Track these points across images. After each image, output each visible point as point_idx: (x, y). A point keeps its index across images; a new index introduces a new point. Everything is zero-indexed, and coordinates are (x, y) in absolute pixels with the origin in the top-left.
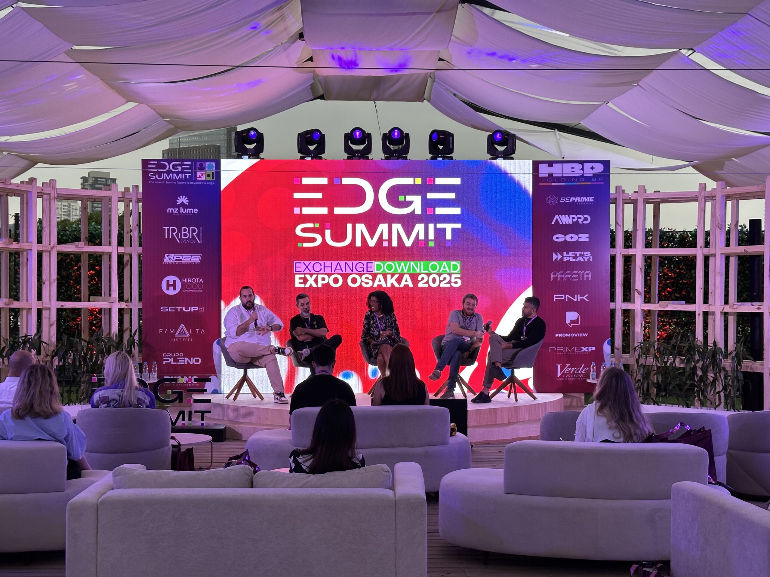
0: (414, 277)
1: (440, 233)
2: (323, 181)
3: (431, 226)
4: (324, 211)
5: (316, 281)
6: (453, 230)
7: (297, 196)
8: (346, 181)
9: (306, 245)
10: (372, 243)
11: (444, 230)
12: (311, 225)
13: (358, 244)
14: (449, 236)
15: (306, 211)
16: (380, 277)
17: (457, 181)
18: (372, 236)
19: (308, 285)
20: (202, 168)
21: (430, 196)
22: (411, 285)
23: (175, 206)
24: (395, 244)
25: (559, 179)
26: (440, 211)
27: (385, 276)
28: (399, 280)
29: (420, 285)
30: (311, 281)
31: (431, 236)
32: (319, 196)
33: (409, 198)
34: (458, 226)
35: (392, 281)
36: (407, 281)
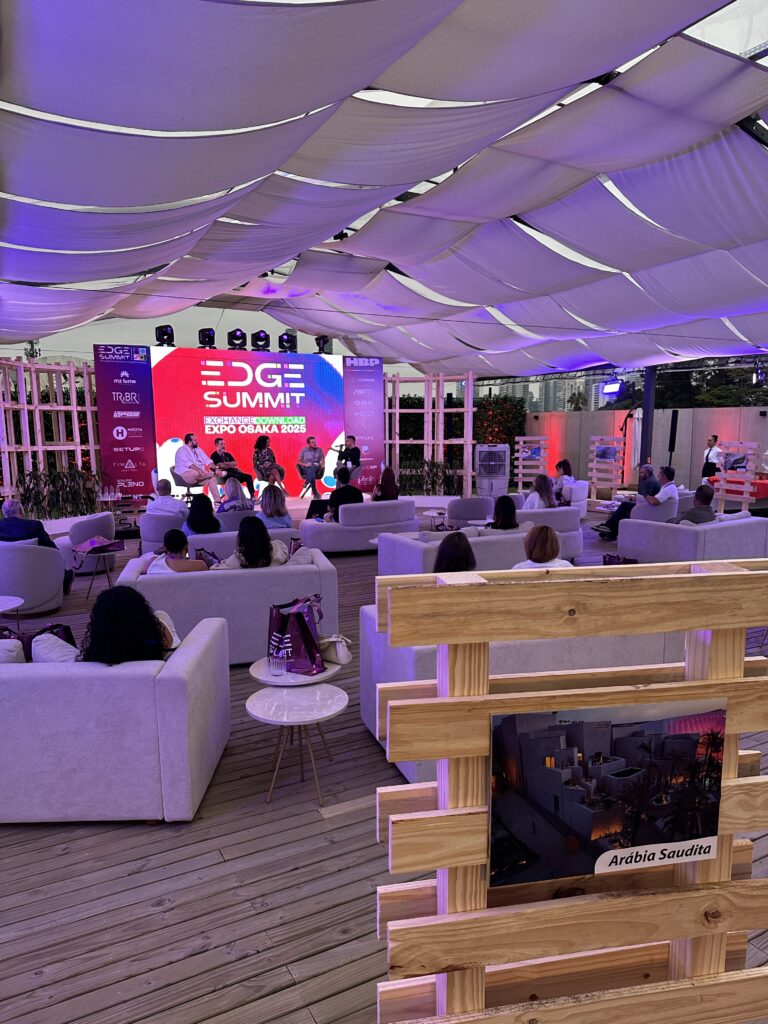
0: (279, 427)
1: (293, 399)
2: (220, 364)
3: (288, 394)
4: (221, 384)
5: (219, 429)
6: (301, 398)
7: (204, 373)
8: (235, 364)
9: (212, 406)
10: (253, 405)
11: (295, 398)
12: (213, 393)
13: (244, 405)
14: (298, 401)
15: (211, 383)
16: (258, 427)
17: (301, 367)
18: (253, 400)
19: (213, 432)
20: (137, 352)
21: (286, 376)
22: (277, 431)
23: (119, 378)
24: (267, 406)
25: (358, 367)
26: (293, 385)
27: (261, 426)
28: (270, 429)
29: (283, 431)
30: (216, 430)
31: (288, 401)
32: (218, 373)
33: (274, 377)
34: (303, 395)
35: (265, 430)
36: (275, 429)
